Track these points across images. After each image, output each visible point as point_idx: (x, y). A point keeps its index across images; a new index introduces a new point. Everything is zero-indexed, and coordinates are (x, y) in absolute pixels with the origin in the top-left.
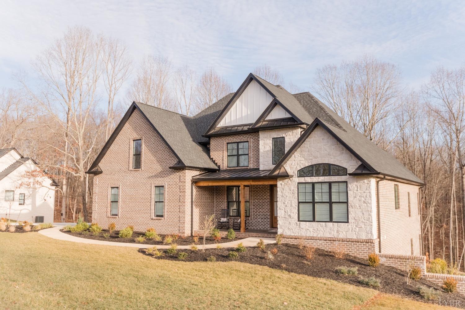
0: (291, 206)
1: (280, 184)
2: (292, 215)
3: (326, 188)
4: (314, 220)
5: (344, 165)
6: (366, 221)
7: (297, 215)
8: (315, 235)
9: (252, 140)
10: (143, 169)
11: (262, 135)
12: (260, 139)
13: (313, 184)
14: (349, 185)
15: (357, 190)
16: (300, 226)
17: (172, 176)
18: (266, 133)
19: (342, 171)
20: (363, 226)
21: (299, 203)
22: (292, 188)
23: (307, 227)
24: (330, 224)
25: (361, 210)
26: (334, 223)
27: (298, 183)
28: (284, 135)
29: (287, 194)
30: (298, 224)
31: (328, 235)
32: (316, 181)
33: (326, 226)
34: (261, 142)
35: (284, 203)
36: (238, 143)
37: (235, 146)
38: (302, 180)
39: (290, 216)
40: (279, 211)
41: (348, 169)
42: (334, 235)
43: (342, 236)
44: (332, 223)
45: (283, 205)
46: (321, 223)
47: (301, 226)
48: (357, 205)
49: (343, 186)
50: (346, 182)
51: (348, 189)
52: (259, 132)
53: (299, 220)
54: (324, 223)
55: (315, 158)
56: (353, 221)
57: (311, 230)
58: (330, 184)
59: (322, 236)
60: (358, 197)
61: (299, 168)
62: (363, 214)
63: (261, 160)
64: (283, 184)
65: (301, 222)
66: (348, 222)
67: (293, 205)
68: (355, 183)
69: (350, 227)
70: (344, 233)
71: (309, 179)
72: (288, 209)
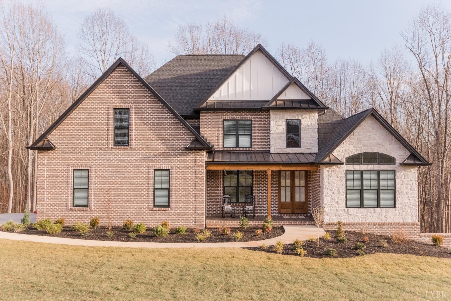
0: (339, 192)
1: (326, 171)
2: (339, 201)
3: (374, 175)
4: (362, 206)
5: (393, 154)
6: (411, 206)
7: (345, 201)
8: (364, 221)
9: (257, 119)
10: (133, 147)
11: (272, 114)
12: (271, 119)
13: (362, 172)
14: (397, 173)
15: (404, 178)
16: (348, 212)
17: (183, 158)
18: (279, 113)
19: (390, 160)
20: (409, 211)
21: (347, 190)
22: (340, 175)
23: (355, 214)
24: (378, 210)
25: (407, 196)
26: (382, 209)
27: (347, 171)
28: (300, 118)
29: (334, 181)
30: (346, 211)
31: (376, 220)
32: (365, 169)
33: (374, 212)
34: (272, 123)
35: (331, 190)
36: (237, 121)
37: (233, 124)
38: (350, 167)
39: (337, 203)
40: (325, 198)
41: (396, 159)
42: (383, 219)
43: (389, 220)
44: (380, 209)
45: (330, 193)
46: (370, 209)
47: (350, 213)
48: (404, 192)
49: (390, 174)
50: (394, 171)
51: (396, 177)
52: (269, 111)
53: (347, 207)
54: (372, 209)
55: (364, 146)
56: (400, 206)
57: (360, 215)
58: (379, 172)
59: (371, 221)
60: (405, 185)
61: (347, 156)
62: (409, 199)
63: (272, 142)
64: (330, 170)
65: (350, 209)
66: (395, 207)
67: (341, 192)
68: (403, 172)
69: (397, 211)
70: (392, 217)
71: (357, 167)
72: (335, 196)
